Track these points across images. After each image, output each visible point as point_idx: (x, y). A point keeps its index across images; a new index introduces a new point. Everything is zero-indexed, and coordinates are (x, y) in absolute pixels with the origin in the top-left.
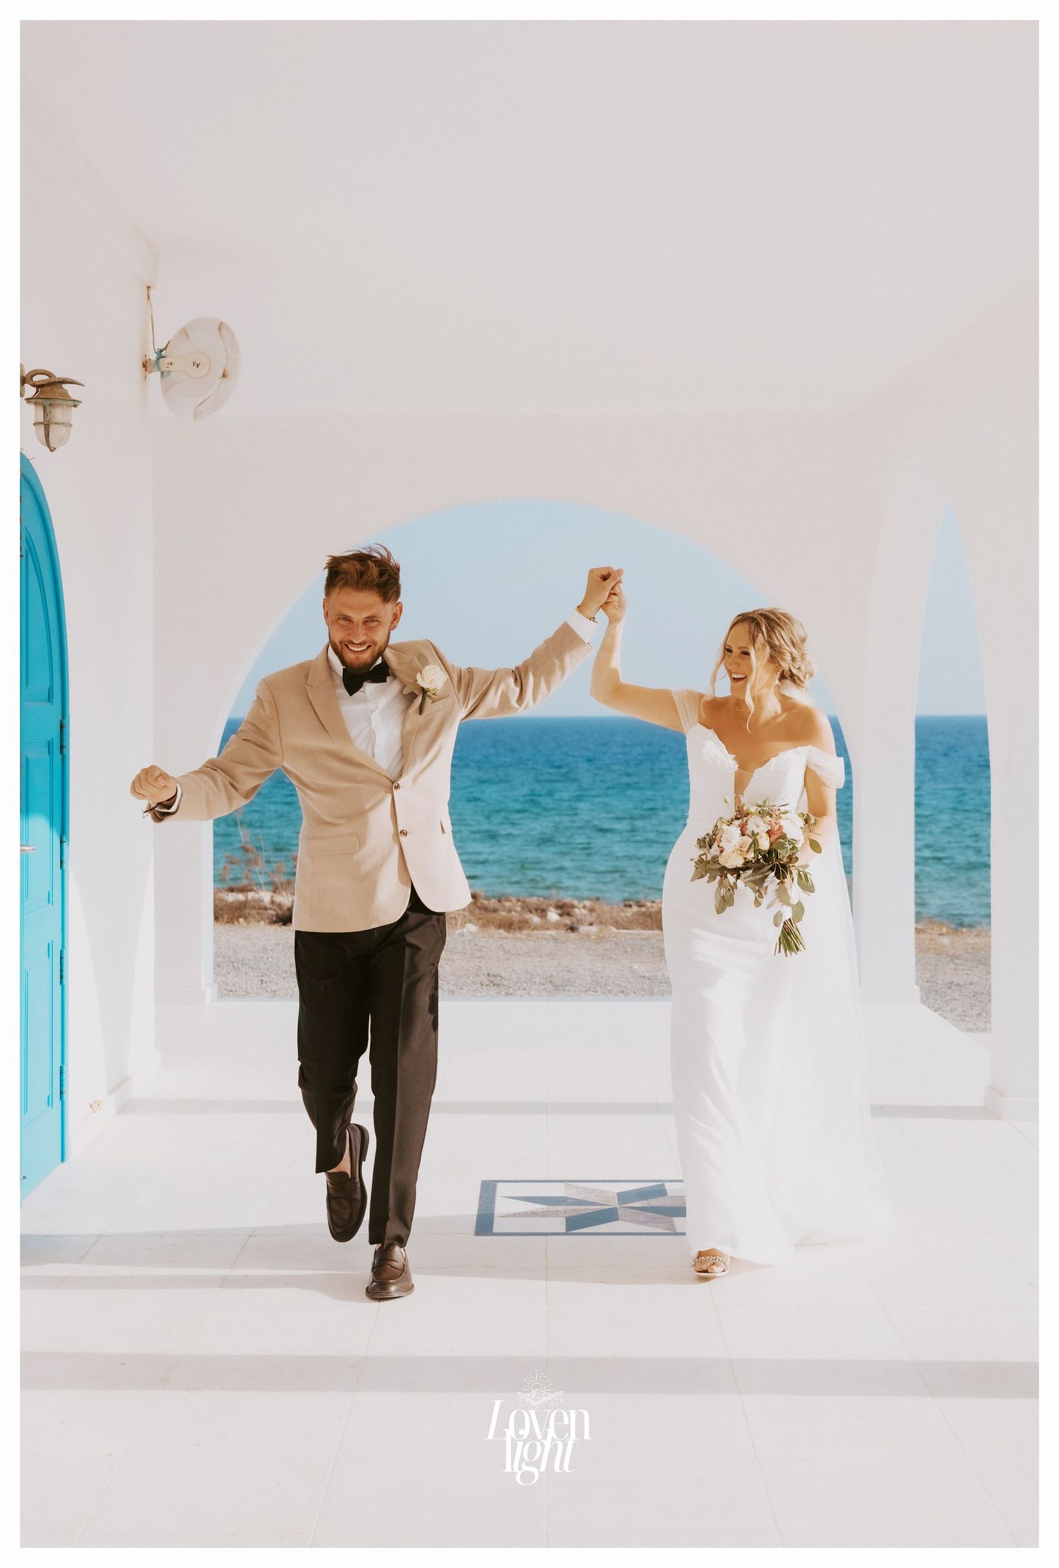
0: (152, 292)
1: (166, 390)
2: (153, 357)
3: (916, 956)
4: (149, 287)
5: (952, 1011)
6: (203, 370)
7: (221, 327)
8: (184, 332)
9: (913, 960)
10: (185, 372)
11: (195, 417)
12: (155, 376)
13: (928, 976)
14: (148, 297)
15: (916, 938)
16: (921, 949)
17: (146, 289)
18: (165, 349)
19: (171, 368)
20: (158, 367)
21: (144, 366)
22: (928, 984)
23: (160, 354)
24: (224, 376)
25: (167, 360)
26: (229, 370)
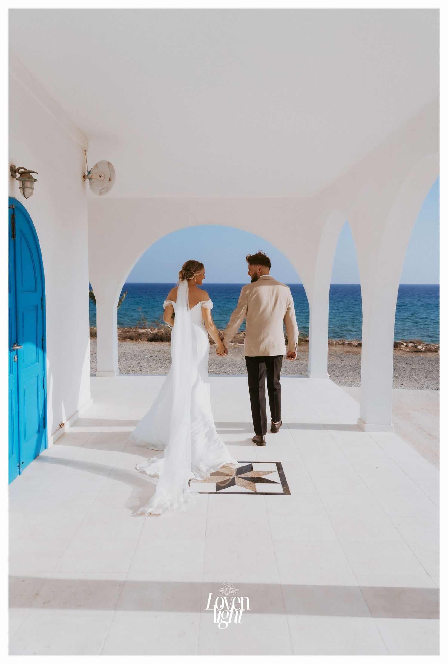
0: (87, 153)
1: (91, 185)
2: (86, 173)
4: (85, 151)
6: (102, 178)
7: (109, 164)
8: (96, 166)
10: (96, 179)
11: (100, 194)
12: (87, 180)
14: (85, 154)
18: (90, 171)
19: (92, 177)
20: (88, 177)
21: (84, 177)
23: (89, 173)
24: (109, 180)
25: (91, 175)
26: (111, 178)
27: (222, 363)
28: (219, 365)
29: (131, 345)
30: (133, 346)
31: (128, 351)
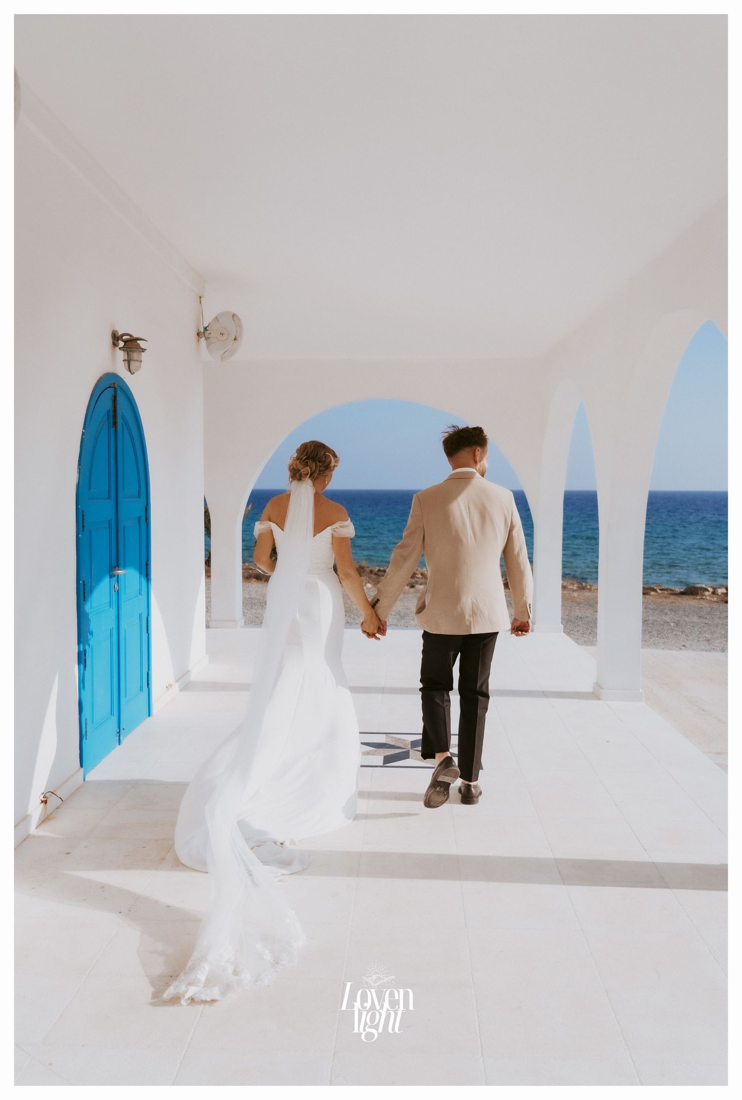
0: (202, 299)
1: (208, 346)
2: (202, 330)
3: (562, 602)
4: (200, 297)
5: (578, 631)
6: (225, 337)
7: (234, 316)
8: (216, 319)
9: (560, 604)
10: (217, 337)
11: (222, 359)
12: (203, 339)
13: (568, 612)
14: (200, 302)
15: (562, 593)
16: (564, 598)
17: (199, 298)
18: (208, 326)
19: (210, 336)
20: (204, 335)
21: (198, 334)
22: (567, 617)
23: (205, 329)
24: (235, 339)
25: (208, 332)
26: (237, 337)
27: (402, 614)
28: (398, 616)
29: (260, 588)
30: (263, 588)
31: (254, 595)
